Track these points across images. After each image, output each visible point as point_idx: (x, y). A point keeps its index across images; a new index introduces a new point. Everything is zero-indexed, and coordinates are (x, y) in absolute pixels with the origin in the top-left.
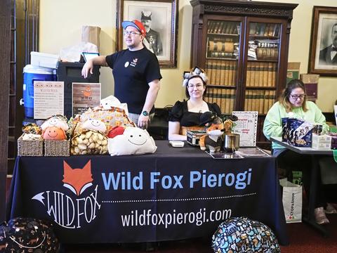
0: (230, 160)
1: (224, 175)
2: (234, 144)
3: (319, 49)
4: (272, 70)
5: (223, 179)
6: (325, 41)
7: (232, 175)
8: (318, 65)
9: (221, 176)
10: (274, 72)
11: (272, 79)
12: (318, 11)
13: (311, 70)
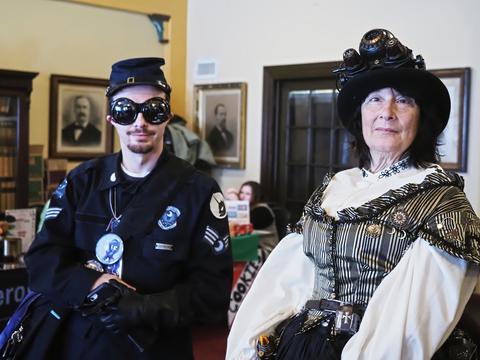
0: (11, 271)
1: (12, 289)
2: (16, 250)
3: (60, 127)
4: (8, 155)
5: (12, 294)
6: (66, 118)
7: (22, 288)
8: (61, 148)
9: (8, 291)
10: (11, 159)
11: (9, 167)
12: (56, 80)
13: (53, 153)
